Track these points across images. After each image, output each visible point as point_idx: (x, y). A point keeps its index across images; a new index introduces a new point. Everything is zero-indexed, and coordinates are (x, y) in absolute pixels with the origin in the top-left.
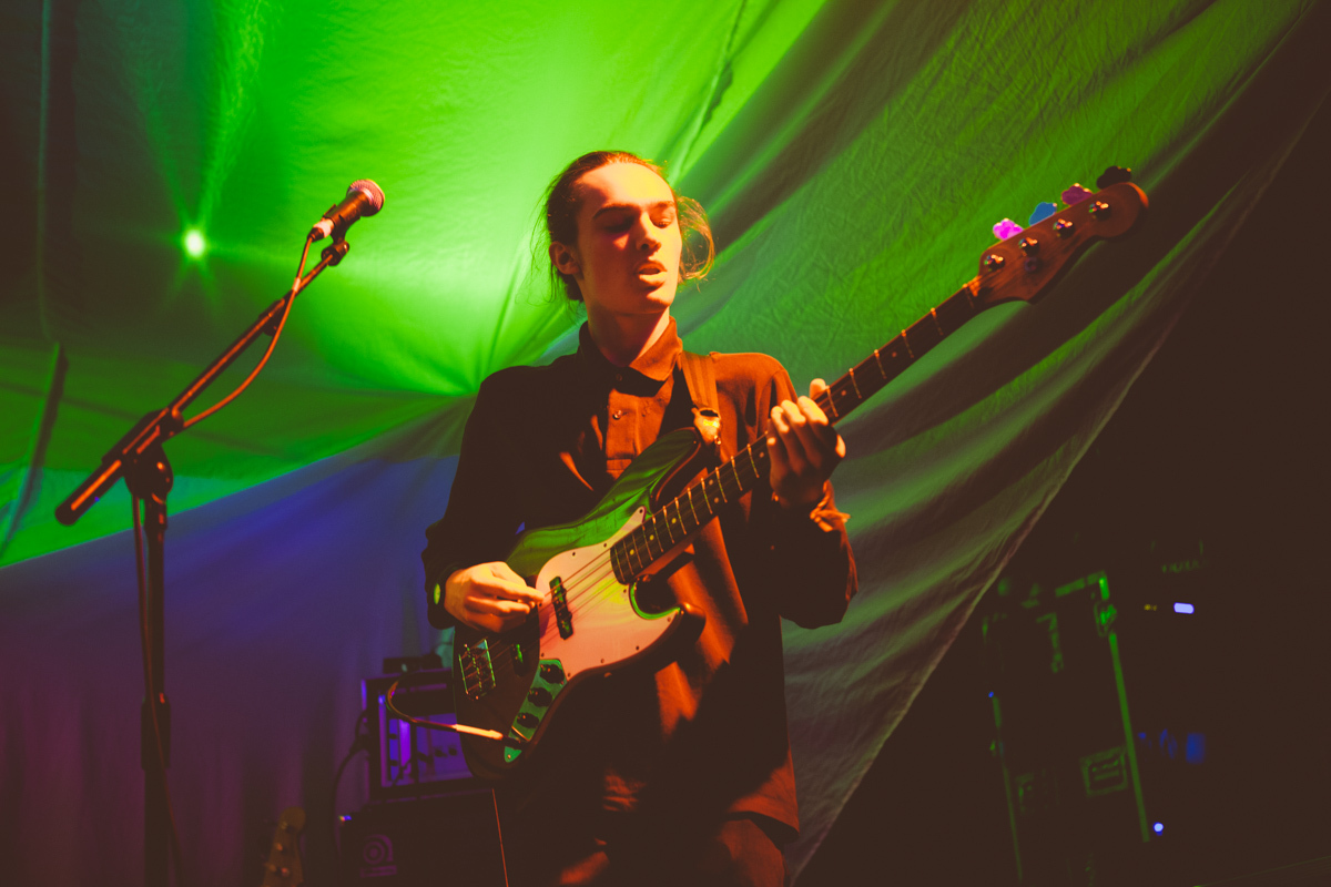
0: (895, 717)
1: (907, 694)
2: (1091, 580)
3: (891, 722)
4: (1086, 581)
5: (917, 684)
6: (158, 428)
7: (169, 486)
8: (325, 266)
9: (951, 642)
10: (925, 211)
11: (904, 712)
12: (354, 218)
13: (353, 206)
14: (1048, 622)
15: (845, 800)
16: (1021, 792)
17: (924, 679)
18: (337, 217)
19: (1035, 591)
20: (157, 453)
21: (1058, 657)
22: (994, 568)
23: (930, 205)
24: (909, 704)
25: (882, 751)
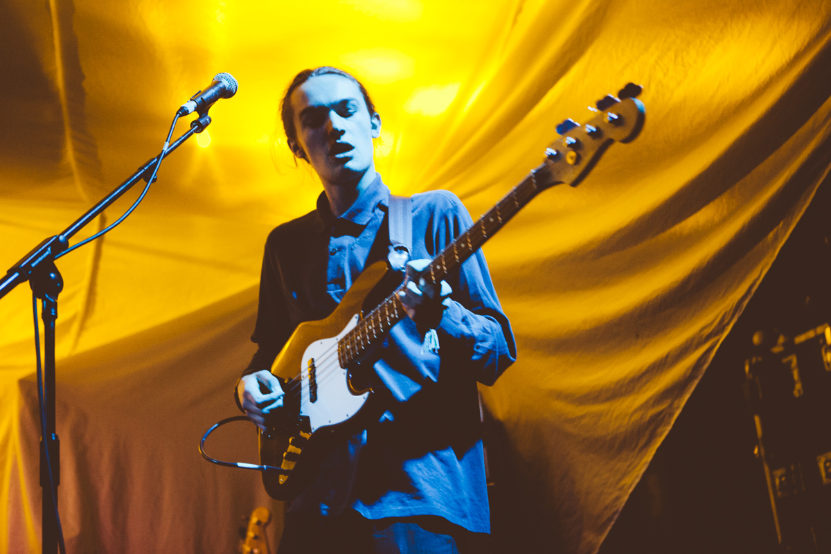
0: (663, 432)
1: (671, 415)
2: (819, 330)
3: (661, 435)
4: (815, 332)
5: (678, 408)
6: (49, 249)
7: (60, 289)
8: (192, 134)
9: (700, 377)
10: (665, 75)
11: (669, 428)
12: (213, 99)
13: (213, 91)
14: (790, 362)
15: (631, 490)
16: (777, 481)
17: (683, 404)
18: (199, 99)
19: (781, 340)
20: (49, 265)
21: (798, 386)
22: (728, 324)
23: (668, 70)
24: (673, 422)
25: (655, 456)
